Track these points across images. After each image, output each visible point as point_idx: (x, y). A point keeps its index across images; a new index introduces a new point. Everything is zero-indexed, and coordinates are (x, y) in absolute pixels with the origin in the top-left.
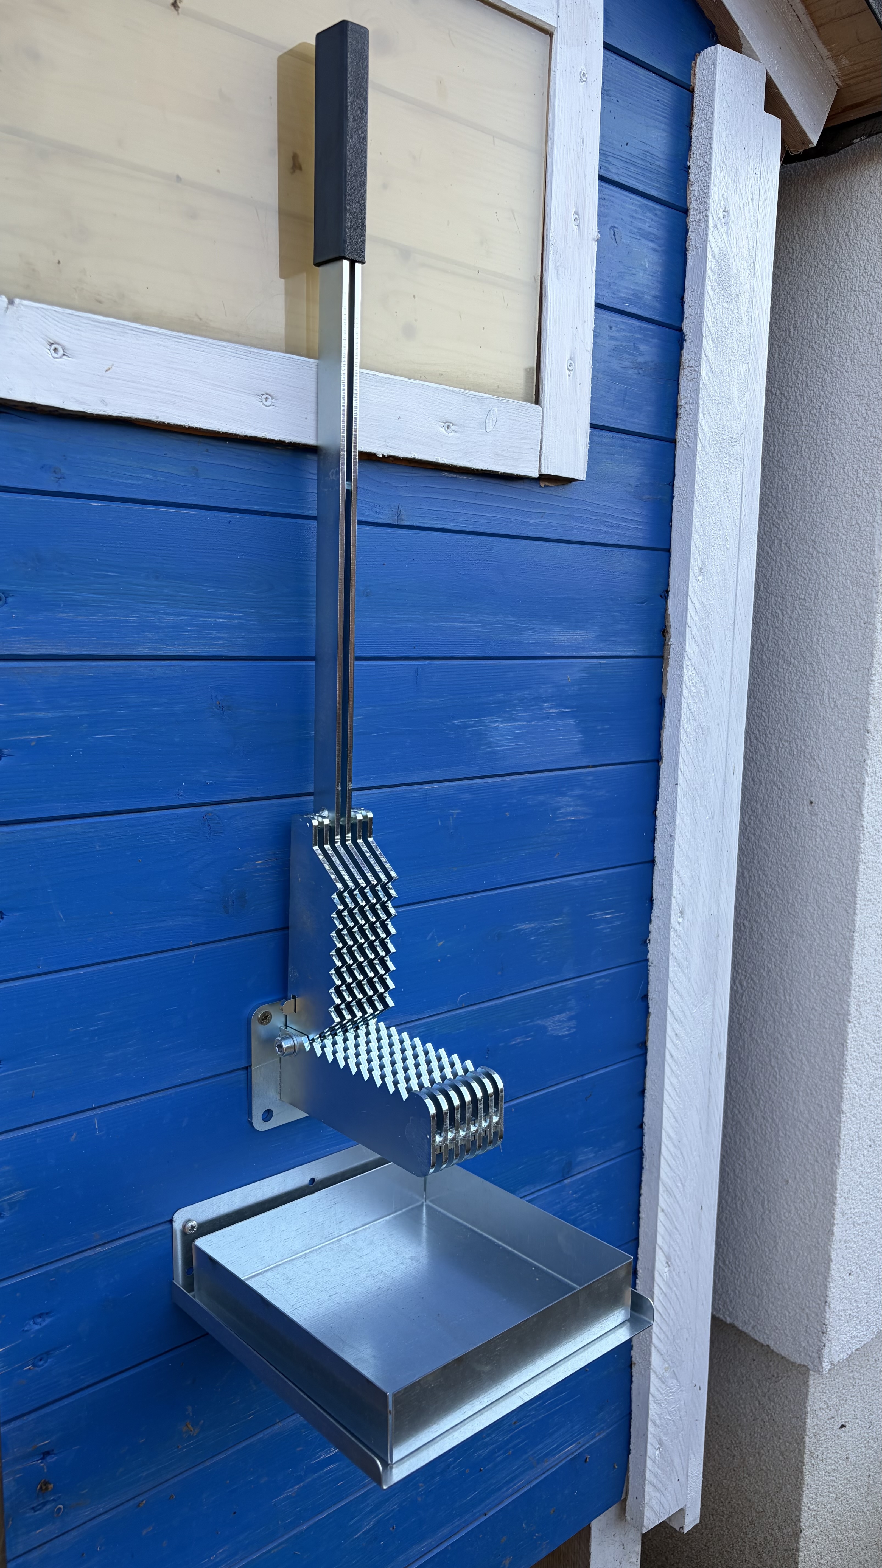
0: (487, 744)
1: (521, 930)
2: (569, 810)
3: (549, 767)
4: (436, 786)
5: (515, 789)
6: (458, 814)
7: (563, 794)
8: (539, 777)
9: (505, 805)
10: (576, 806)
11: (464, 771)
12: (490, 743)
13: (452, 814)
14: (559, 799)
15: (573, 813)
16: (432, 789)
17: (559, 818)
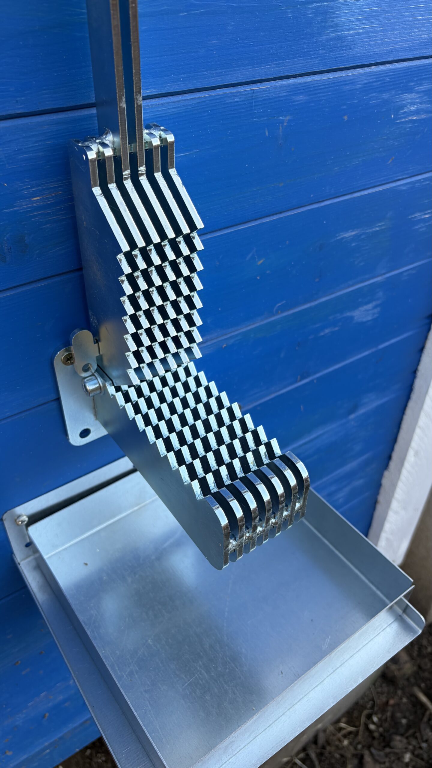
0: (332, 27)
1: (343, 238)
2: (413, 108)
3: (401, 56)
4: (265, 86)
5: (358, 86)
6: (289, 121)
7: (410, 90)
8: (387, 70)
9: (345, 107)
10: (421, 103)
11: (300, 65)
12: (337, 25)
13: (282, 122)
14: (404, 96)
15: (417, 112)
16: (259, 91)
17: (401, 118)
